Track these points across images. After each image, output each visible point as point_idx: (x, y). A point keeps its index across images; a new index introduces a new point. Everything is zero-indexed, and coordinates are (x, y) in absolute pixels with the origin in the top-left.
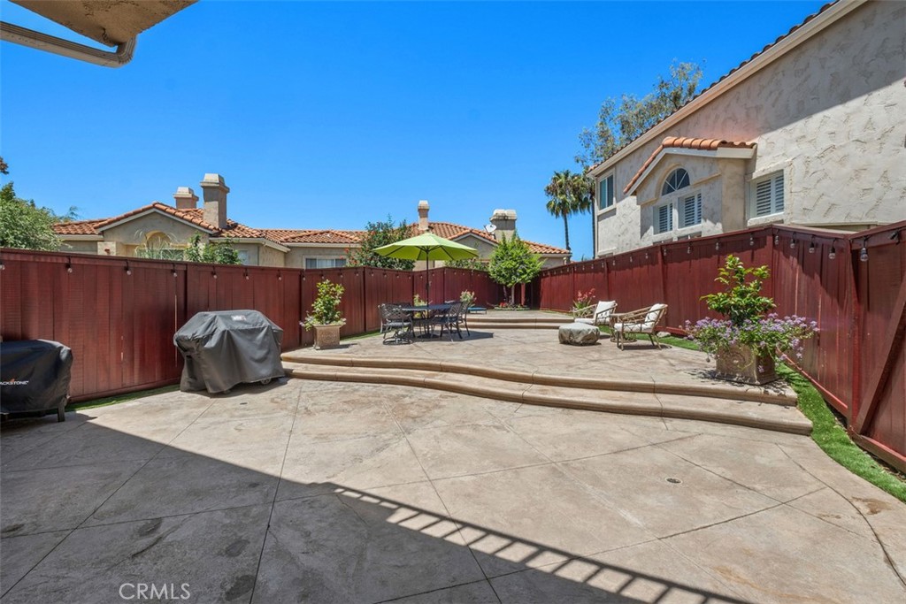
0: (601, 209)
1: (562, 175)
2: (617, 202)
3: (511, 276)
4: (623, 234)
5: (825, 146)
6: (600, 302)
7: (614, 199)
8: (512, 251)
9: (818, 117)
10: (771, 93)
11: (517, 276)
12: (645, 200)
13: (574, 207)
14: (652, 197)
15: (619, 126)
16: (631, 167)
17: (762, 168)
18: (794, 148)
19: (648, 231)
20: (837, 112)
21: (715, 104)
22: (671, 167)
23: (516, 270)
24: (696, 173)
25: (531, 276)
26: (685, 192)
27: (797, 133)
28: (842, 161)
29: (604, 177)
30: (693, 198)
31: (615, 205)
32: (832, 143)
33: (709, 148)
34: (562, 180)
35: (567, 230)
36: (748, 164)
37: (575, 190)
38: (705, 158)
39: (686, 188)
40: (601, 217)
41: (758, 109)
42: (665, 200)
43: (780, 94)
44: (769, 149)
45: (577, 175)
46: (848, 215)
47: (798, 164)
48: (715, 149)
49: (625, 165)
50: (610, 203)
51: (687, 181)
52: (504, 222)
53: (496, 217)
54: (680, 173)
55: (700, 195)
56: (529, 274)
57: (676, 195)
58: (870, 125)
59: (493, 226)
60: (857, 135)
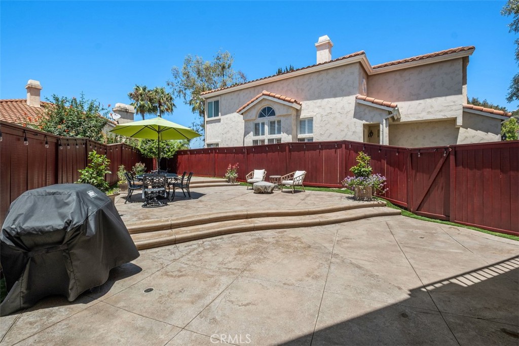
0: (208, 117)
1: (141, 88)
2: (222, 115)
3: (160, 153)
4: (226, 133)
5: (329, 112)
6: (255, 170)
7: (220, 113)
9: (326, 100)
10: (308, 85)
12: (248, 118)
13: (150, 111)
14: (254, 117)
16: (232, 99)
17: (304, 115)
18: (317, 110)
19: (250, 134)
20: (333, 100)
21: (282, 82)
22: (265, 105)
23: (163, 149)
24: (280, 111)
25: (174, 153)
26: (272, 118)
27: (318, 105)
28: (334, 118)
29: (213, 100)
30: (274, 122)
31: (220, 117)
32: (331, 111)
33: (289, 102)
34: (142, 91)
36: (298, 112)
37: (151, 100)
38: (284, 105)
39: (273, 117)
40: (208, 122)
41: (302, 90)
42: (260, 120)
43: (311, 87)
44: (307, 108)
45: (151, 91)
46: (336, 138)
47: (318, 116)
48: (292, 103)
49: (228, 97)
50: (217, 115)
51: (273, 114)
52: (126, 113)
53: (119, 109)
54: (269, 109)
55: (279, 122)
56: (172, 152)
57: (267, 119)
58: (343, 108)
59: (117, 114)
60: (339, 110)
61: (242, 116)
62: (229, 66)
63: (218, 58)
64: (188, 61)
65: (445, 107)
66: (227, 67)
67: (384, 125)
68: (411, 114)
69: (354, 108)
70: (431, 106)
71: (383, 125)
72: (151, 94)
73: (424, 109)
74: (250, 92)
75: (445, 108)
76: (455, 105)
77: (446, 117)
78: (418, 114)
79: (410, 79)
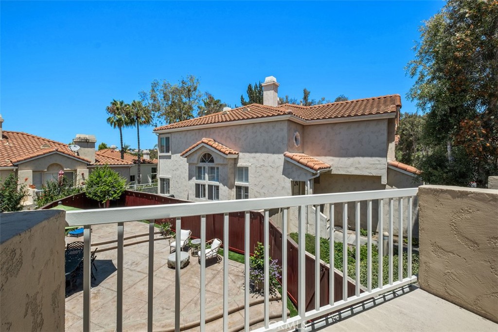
0: (161, 152)
1: (119, 103)
2: (173, 153)
3: (104, 196)
4: (175, 170)
5: (261, 164)
7: (170, 151)
8: (105, 179)
10: (244, 135)
11: (110, 196)
12: (191, 162)
13: (127, 124)
14: (196, 162)
15: (163, 96)
17: (241, 163)
18: (252, 160)
19: (193, 177)
22: (205, 151)
23: (108, 192)
24: (218, 161)
25: (120, 194)
26: (211, 165)
28: (267, 171)
29: (164, 136)
31: (170, 154)
32: (263, 164)
34: (118, 106)
35: (121, 136)
37: (127, 114)
39: (212, 163)
40: (161, 157)
41: (239, 139)
42: (201, 165)
43: (247, 137)
44: (243, 157)
45: (128, 105)
47: (253, 166)
48: (227, 154)
51: (212, 161)
52: (86, 143)
53: (79, 140)
54: (209, 155)
55: (218, 168)
56: (118, 194)
57: (207, 165)
58: (274, 162)
59: (76, 146)
60: (271, 164)
61: (186, 158)
62: (195, 89)
63: (183, 82)
64: (155, 85)
65: (371, 164)
66: (192, 89)
67: (309, 185)
68: (341, 167)
69: (283, 164)
70: (359, 162)
71: (307, 186)
72: (128, 108)
73: (352, 164)
74: (196, 134)
75: (371, 166)
76: (380, 164)
77: (372, 175)
78: (346, 168)
79: (340, 133)
